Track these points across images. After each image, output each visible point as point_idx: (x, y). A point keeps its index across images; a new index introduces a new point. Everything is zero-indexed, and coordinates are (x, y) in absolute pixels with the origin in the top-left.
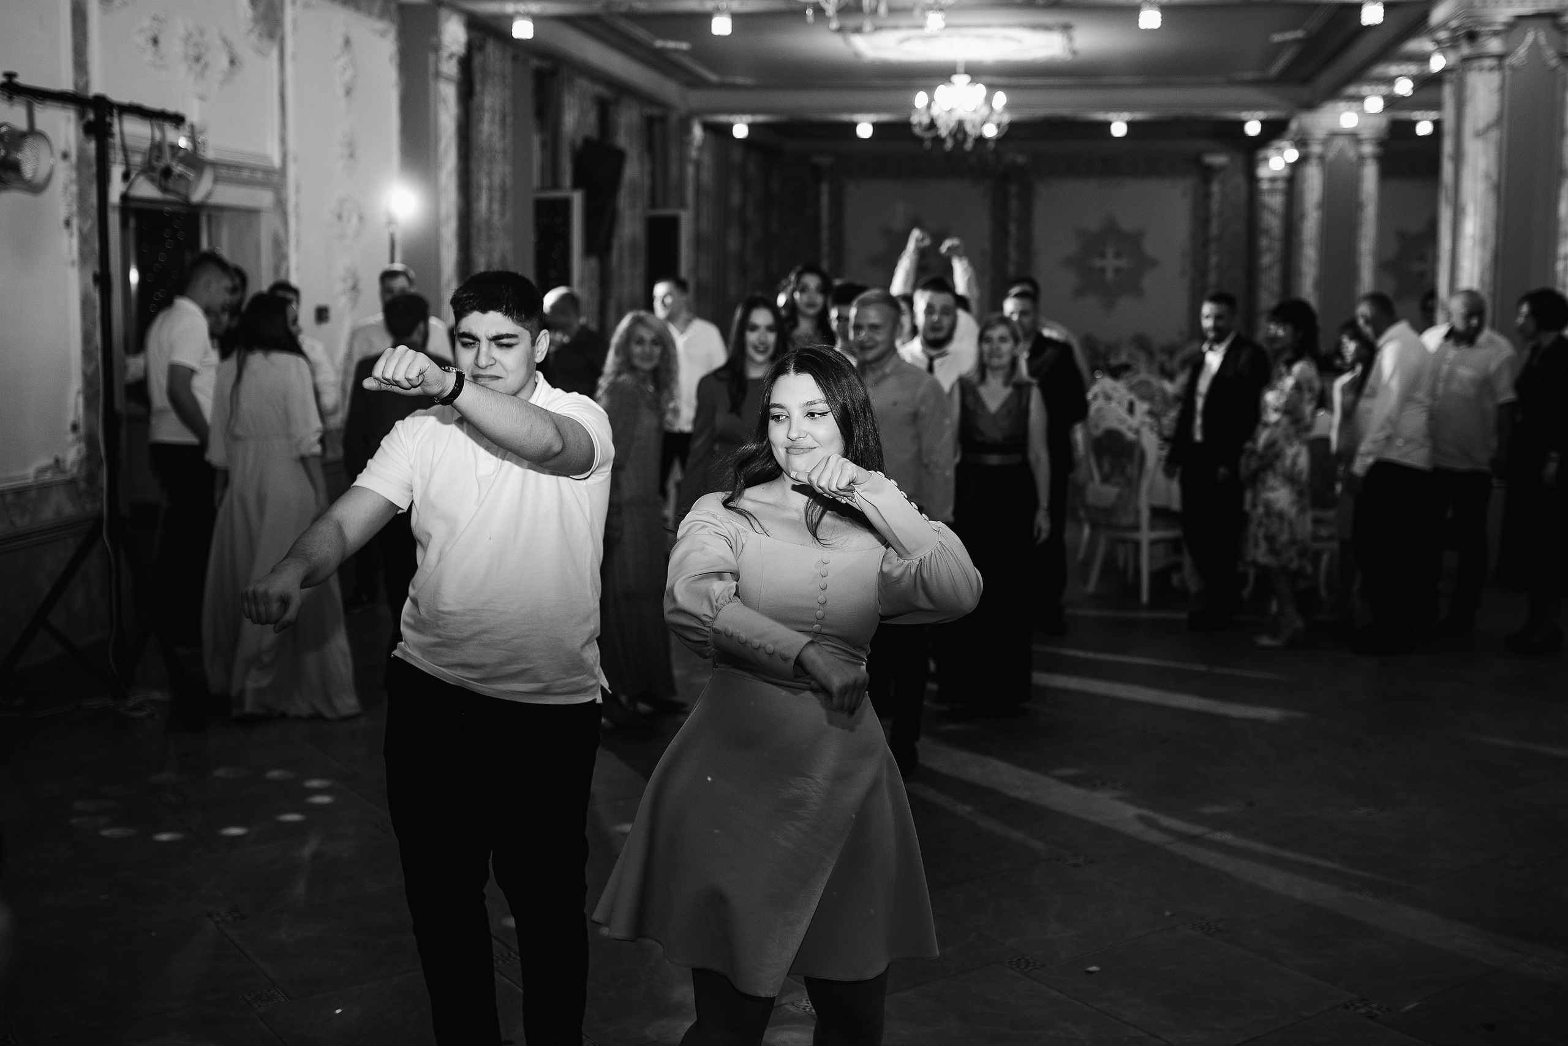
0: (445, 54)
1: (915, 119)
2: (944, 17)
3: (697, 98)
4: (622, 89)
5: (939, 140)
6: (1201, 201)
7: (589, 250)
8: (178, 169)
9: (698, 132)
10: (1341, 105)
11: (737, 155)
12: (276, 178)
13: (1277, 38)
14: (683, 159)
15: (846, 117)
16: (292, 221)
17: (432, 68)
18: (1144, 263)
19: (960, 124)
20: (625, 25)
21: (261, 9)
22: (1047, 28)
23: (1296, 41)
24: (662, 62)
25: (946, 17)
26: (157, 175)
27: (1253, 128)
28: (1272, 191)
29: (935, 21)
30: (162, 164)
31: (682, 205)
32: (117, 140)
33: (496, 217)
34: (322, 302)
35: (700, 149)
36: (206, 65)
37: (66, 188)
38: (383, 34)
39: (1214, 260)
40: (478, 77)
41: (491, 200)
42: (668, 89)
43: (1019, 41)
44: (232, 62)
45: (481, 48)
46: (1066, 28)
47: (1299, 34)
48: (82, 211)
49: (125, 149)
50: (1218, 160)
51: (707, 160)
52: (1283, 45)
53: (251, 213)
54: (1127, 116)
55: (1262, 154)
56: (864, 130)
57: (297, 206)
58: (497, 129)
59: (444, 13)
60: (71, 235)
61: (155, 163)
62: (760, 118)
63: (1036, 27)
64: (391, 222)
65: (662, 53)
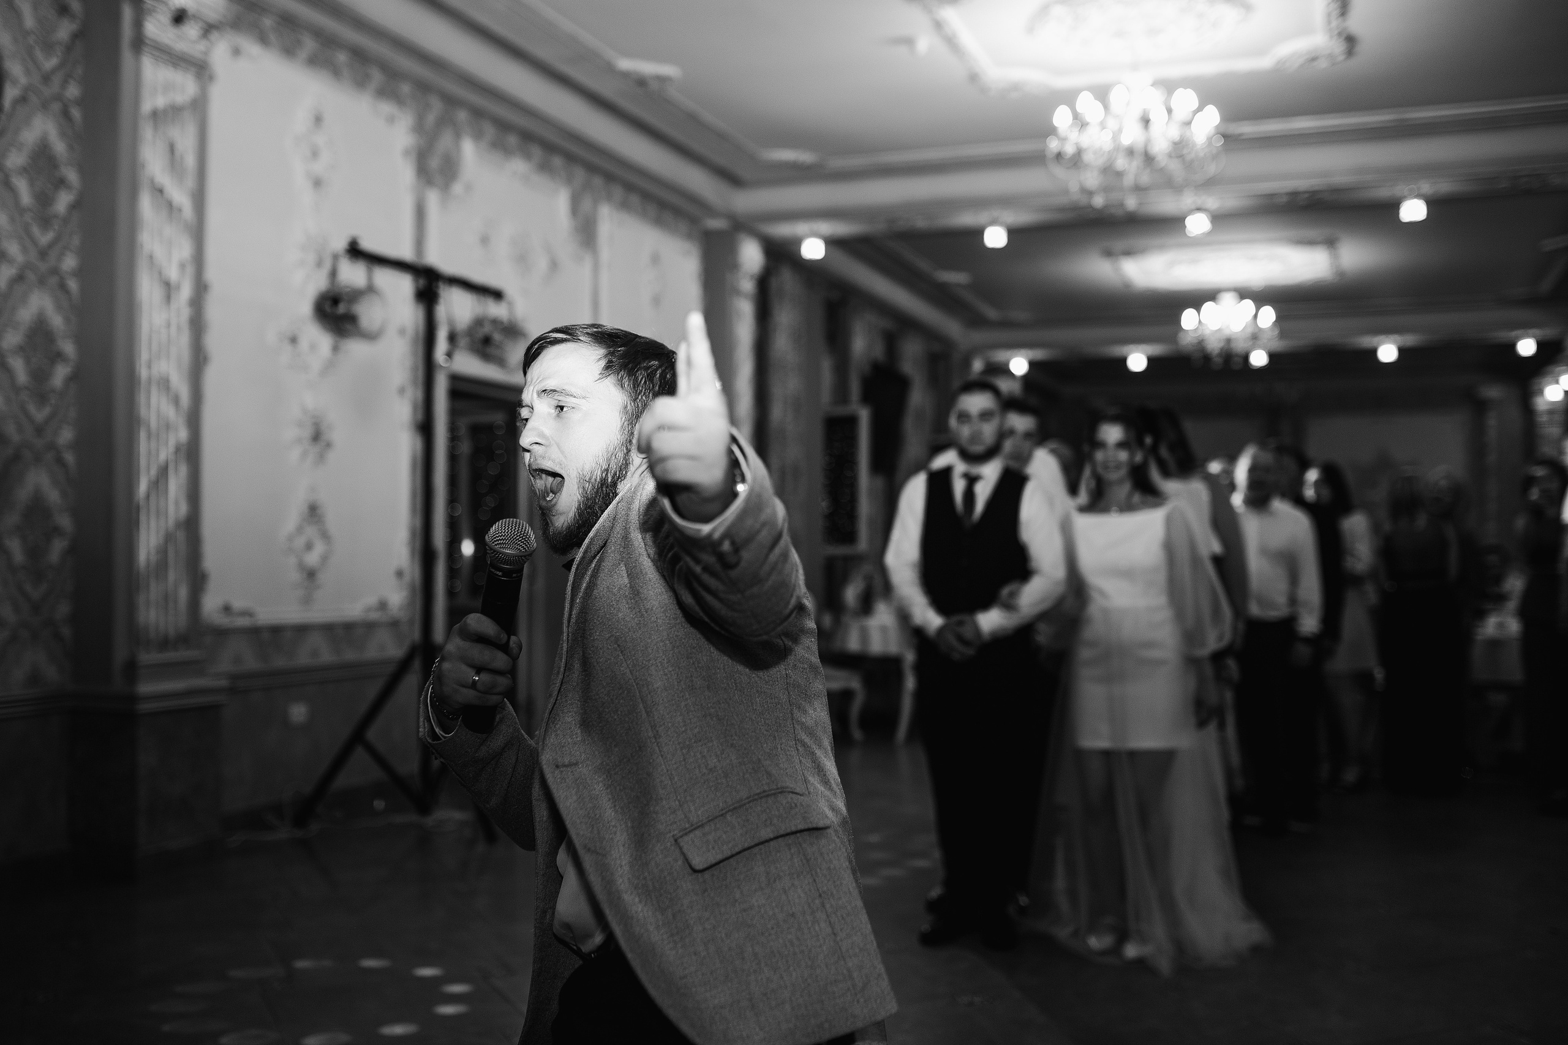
0: (743, 274)
1: (1183, 339)
3: (978, 337)
4: (907, 323)
5: (1208, 360)
7: (876, 468)
8: (495, 337)
9: (979, 368)
15: (1117, 350)
17: (730, 284)
19: (1229, 343)
22: (1310, 243)
23: (1566, 250)
24: (941, 295)
25: (1212, 222)
26: (477, 344)
27: (1527, 348)
30: (483, 336)
33: (789, 425)
36: (529, 266)
37: (401, 361)
38: (689, 252)
40: (774, 296)
41: (784, 409)
42: (952, 327)
43: (1283, 260)
44: (554, 265)
45: (777, 270)
46: (1330, 243)
48: (414, 380)
50: (1492, 392)
52: (1554, 253)
54: (1399, 338)
55: (1537, 381)
56: (1137, 362)
58: (791, 345)
59: (742, 237)
61: (477, 336)
62: (1040, 354)
63: (1300, 242)
65: (941, 285)
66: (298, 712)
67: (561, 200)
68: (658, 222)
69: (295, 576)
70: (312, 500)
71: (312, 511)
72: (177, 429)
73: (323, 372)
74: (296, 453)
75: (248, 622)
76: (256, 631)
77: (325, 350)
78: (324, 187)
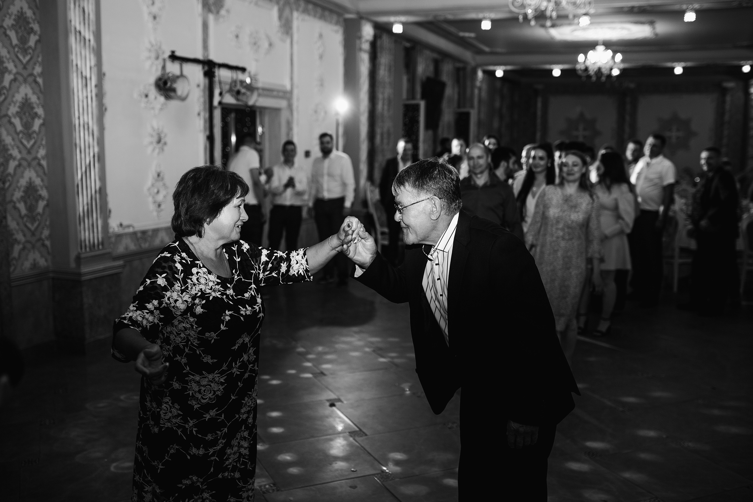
0: (363, 40)
1: (578, 67)
2: (590, 19)
3: (480, 59)
4: (445, 55)
5: (589, 77)
6: (721, 104)
7: (428, 127)
8: (243, 90)
9: (480, 74)
11: (498, 84)
12: (288, 95)
14: (473, 86)
15: (548, 67)
16: (295, 114)
17: (358, 47)
18: (691, 134)
19: (599, 69)
20: (446, 26)
21: (283, 21)
22: (641, 23)
24: (463, 43)
25: (591, 19)
26: (234, 93)
27: (746, 69)
29: (584, 21)
30: (235, 89)
31: (472, 106)
32: (216, 79)
33: (385, 112)
34: (307, 148)
35: (482, 82)
36: (259, 47)
37: (198, 99)
38: (337, 32)
39: (726, 132)
40: (379, 50)
41: (383, 105)
42: (467, 55)
43: (629, 29)
44: (271, 45)
45: (380, 37)
46: (650, 23)
48: (205, 109)
49: (220, 83)
50: (730, 85)
51: (485, 87)
53: (277, 111)
54: (683, 64)
55: (752, 82)
56: (557, 72)
57: (297, 107)
58: (387, 73)
59: (363, 22)
60: (200, 119)
61: (233, 89)
62: (509, 68)
63: (636, 23)
64: (337, 114)
65: (463, 38)
67: (275, 12)
68: (322, 17)
69: (152, 207)
70: (158, 170)
71: (159, 175)
72: (94, 147)
73: (161, 109)
74: (150, 149)
75: (131, 230)
76: (135, 233)
77: (162, 99)
78: (158, 19)
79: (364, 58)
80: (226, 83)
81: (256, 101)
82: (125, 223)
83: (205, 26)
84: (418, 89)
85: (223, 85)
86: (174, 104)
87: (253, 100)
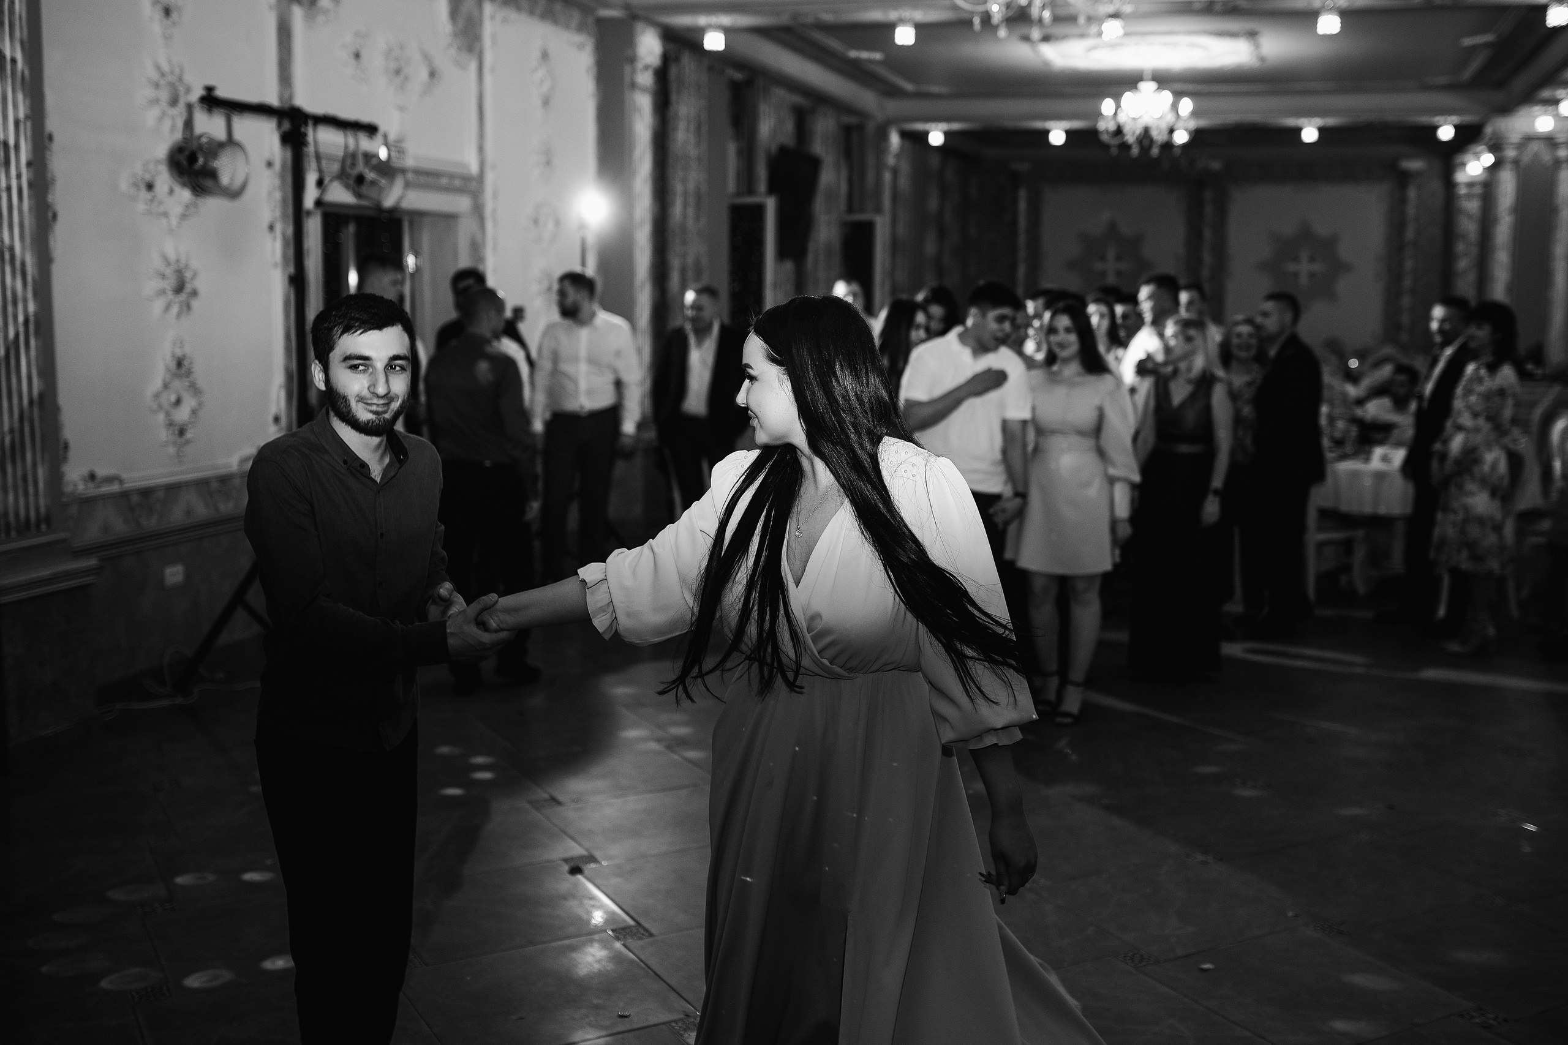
0: (640, 65)
1: (1102, 126)
2: (1123, 25)
3: (893, 107)
4: (818, 99)
5: (1125, 147)
6: (1398, 204)
7: (782, 254)
8: (370, 175)
9: (895, 139)
10: (1537, 109)
11: (935, 161)
12: (473, 185)
13: (1468, 42)
14: (880, 166)
15: (1039, 125)
16: (489, 225)
17: (627, 80)
18: (1338, 267)
19: (1146, 131)
20: (818, 36)
21: (461, 23)
22: (1232, 35)
23: (1486, 45)
24: (857, 72)
25: (1126, 24)
26: (351, 182)
27: (1446, 133)
28: (1469, 196)
29: (1112, 29)
30: (355, 172)
31: (879, 210)
32: (311, 149)
33: (690, 222)
35: (898, 156)
36: (406, 78)
37: (270, 194)
38: (580, 47)
39: (1409, 264)
40: (673, 87)
41: (685, 205)
42: (866, 99)
43: (1205, 48)
44: (432, 74)
45: (677, 59)
46: (1252, 35)
47: (1489, 38)
48: (284, 215)
49: (318, 157)
50: (1415, 165)
51: (905, 168)
52: (1474, 49)
53: (449, 218)
54: (1319, 122)
55: (1459, 159)
56: (1057, 137)
57: (494, 211)
58: (692, 138)
59: (639, 26)
60: (275, 239)
61: (349, 170)
62: (956, 126)
63: (1221, 34)
64: (582, 226)
65: (856, 63)
66: (174, 574)
68: (548, 15)
69: (164, 435)
70: (179, 353)
71: (179, 364)
72: (25, 301)
73: (184, 216)
74: (158, 305)
75: (115, 488)
76: (125, 495)
77: (186, 195)
78: (175, 15)
79: (643, 105)
80: (331, 159)
81: (401, 198)
82: (102, 472)
83: (284, 33)
84: (762, 173)
85: (324, 163)
86: (213, 204)
87: (393, 196)
